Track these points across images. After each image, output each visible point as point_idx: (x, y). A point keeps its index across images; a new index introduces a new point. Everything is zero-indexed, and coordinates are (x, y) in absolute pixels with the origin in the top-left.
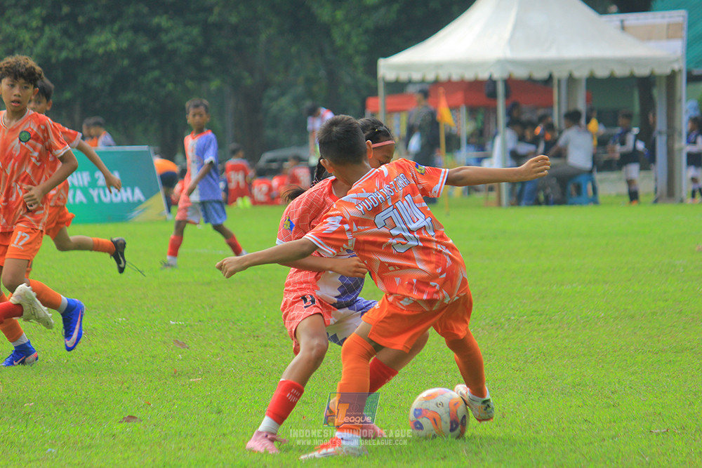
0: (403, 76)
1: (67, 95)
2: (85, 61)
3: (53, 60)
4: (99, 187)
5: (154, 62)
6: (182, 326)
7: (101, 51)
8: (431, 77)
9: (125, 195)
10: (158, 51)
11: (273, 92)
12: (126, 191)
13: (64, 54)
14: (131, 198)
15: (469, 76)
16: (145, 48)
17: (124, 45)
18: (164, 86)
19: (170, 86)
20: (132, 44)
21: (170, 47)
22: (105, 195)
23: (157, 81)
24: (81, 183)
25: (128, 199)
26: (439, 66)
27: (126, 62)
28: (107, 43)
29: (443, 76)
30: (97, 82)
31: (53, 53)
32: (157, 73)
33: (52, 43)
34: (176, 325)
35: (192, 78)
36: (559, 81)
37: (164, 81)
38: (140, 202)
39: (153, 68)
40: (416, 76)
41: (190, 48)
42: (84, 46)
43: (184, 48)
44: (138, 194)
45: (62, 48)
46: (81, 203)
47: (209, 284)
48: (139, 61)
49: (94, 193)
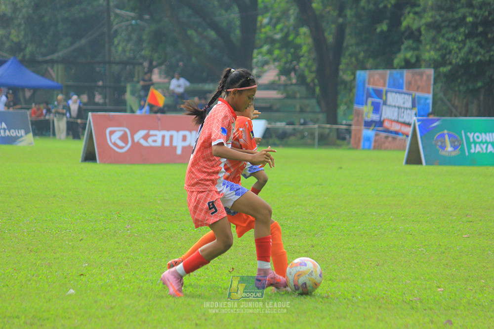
1: (480, 84)
3: (471, 61)
13: (478, 58)
24: (492, 140)
31: (471, 56)
33: (470, 50)
45: (476, 53)
46: (491, 152)
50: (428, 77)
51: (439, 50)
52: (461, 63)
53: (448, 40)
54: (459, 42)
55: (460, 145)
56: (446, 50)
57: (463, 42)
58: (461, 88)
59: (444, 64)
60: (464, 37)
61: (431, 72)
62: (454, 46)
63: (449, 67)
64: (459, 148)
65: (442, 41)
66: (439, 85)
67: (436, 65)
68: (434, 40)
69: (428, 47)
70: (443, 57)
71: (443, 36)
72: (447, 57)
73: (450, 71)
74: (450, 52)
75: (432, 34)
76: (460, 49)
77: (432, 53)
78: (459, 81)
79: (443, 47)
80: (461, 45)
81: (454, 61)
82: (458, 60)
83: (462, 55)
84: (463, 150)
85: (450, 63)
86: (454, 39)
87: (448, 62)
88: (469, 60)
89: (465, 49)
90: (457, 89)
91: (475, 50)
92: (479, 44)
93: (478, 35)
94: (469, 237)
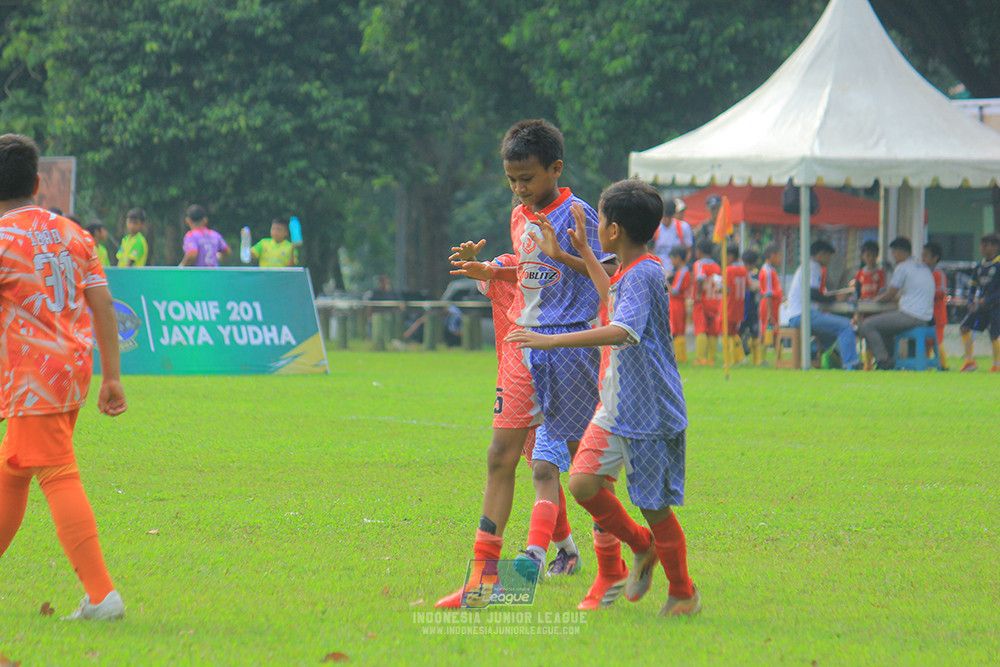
0: (664, 178)
1: (174, 191)
2: (199, 143)
3: (156, 140)
4: (232, 323)
5: (299, 148)
6: (381, 526)
7: (224, 129)
8: (703, 180)
9: (268, 336)
10: (306, 131)
11: (460, 195)
12: (270, 330)
13: (171, 132)
14: (276, 341)
15: (760, 180)
16: (287, 128)
17: (258, 122)
18: (312, 182)
19: (321, 182)
20: (268, 121)
21: (323, 126)
22: (241, 336)
23: (302, 174)
24: (207, 317)
25: (272, 340)
26: (716, 164)
27: (259, 147)
28: (232, 118)
29: (721, 179)
30: (217, 172)
31: (154, 130)
32: (302, 164)
33: (154, 116)
34: (373, 524)
35: (351, 172)
36: (887, 191)
37: (312, 175)
38: (288, 347)
39: (297, 157)
40: (683, 178)
41: (351, 129)
42: (201, 122)
43: (344, 129)
44: (287, 335)
45: (168, 123)
46: (206, 343)
47: (406, 466)
48: (278, 146)
49: (225, 332)
50: (63, 174)
51: (85, 113)
52: (131, 144)
53: (104, 92)
54: (128, 96)
55: (137, 326)
56: (99, 113)
57: (138, 96)
58: (134, 198)
59: (95, 146)
60: (138, 87)
61: (70, 163)
62: (116, 105)
63: (107, 152)
64: (136, 332)
65: (92, 94)
66: (88, 194)
67: (78, 147)
68: (73, 91)
69: (61, 107)
70: (94, 129)
71: (94, 82)
72: (103, 129)
73: (110, 159)
74: (109, 120)
75: (69, 76)
76: (130, 114)
77: (70, 119)
78: (129, 182)
79: (92, 108)
80: (133, 104)
81: (117, 139)
82: (127, 136)
83: (134, 125)
84: (143, 340)
85: (111, 144)
86: (117, 89)
87: (104, 139)
88: (151, 136)
89: (142, 114)
90: (125, 201)
91: (164, 115)
92: (174, 101)
93: (170, 82)
94: (158, 534)
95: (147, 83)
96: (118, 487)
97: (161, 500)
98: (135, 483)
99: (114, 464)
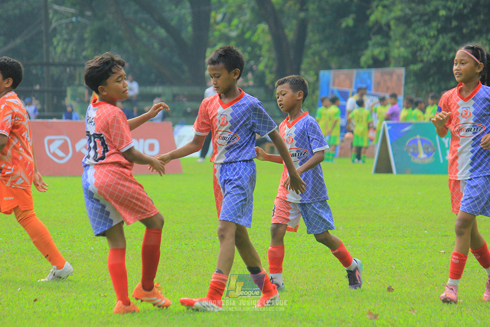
50: (399, 76)
51: (410, 46)
52: (432, 61)
53: (419, 35)
54: (431, 38)
55: (434, 151)
56: (417, 46)
57: (436, 38)
58: (433, 87)
59: (414, 61)
60: (436, 33)
61: (402, 71)
62: (425, 42)
63: (420, 65)
64: (433, 154)
65: (413, 37)
66: (411, 85)
67: (406, 63)
68: (404, 36)
69: (397, 43)
70: (414, 54)
71: (414, 31)
72: (418, 53)
73: (421, 69)
74: (421, 49)
75: (402, 28)
76: (432, 46)
77: (402, 49)
78: (431, 80)
79: (413, 43)
80: (433, 41)
81: (425, 59)
82: (430, 57)
83: (434, 51)
84: (437, 157)
85: (422, 61)
86: (425, 34)
87: (419, 59)
88: (442, 57)
89: (438, 46)
90: (429, 89)
91: (448, 47)
92: (453, 39)
93: (452, 30)
94: (445, 253)
95: (441, 31)
96: (425, 230)
97: (447, 236)
98: (433, 227)
99: (423, 218)
